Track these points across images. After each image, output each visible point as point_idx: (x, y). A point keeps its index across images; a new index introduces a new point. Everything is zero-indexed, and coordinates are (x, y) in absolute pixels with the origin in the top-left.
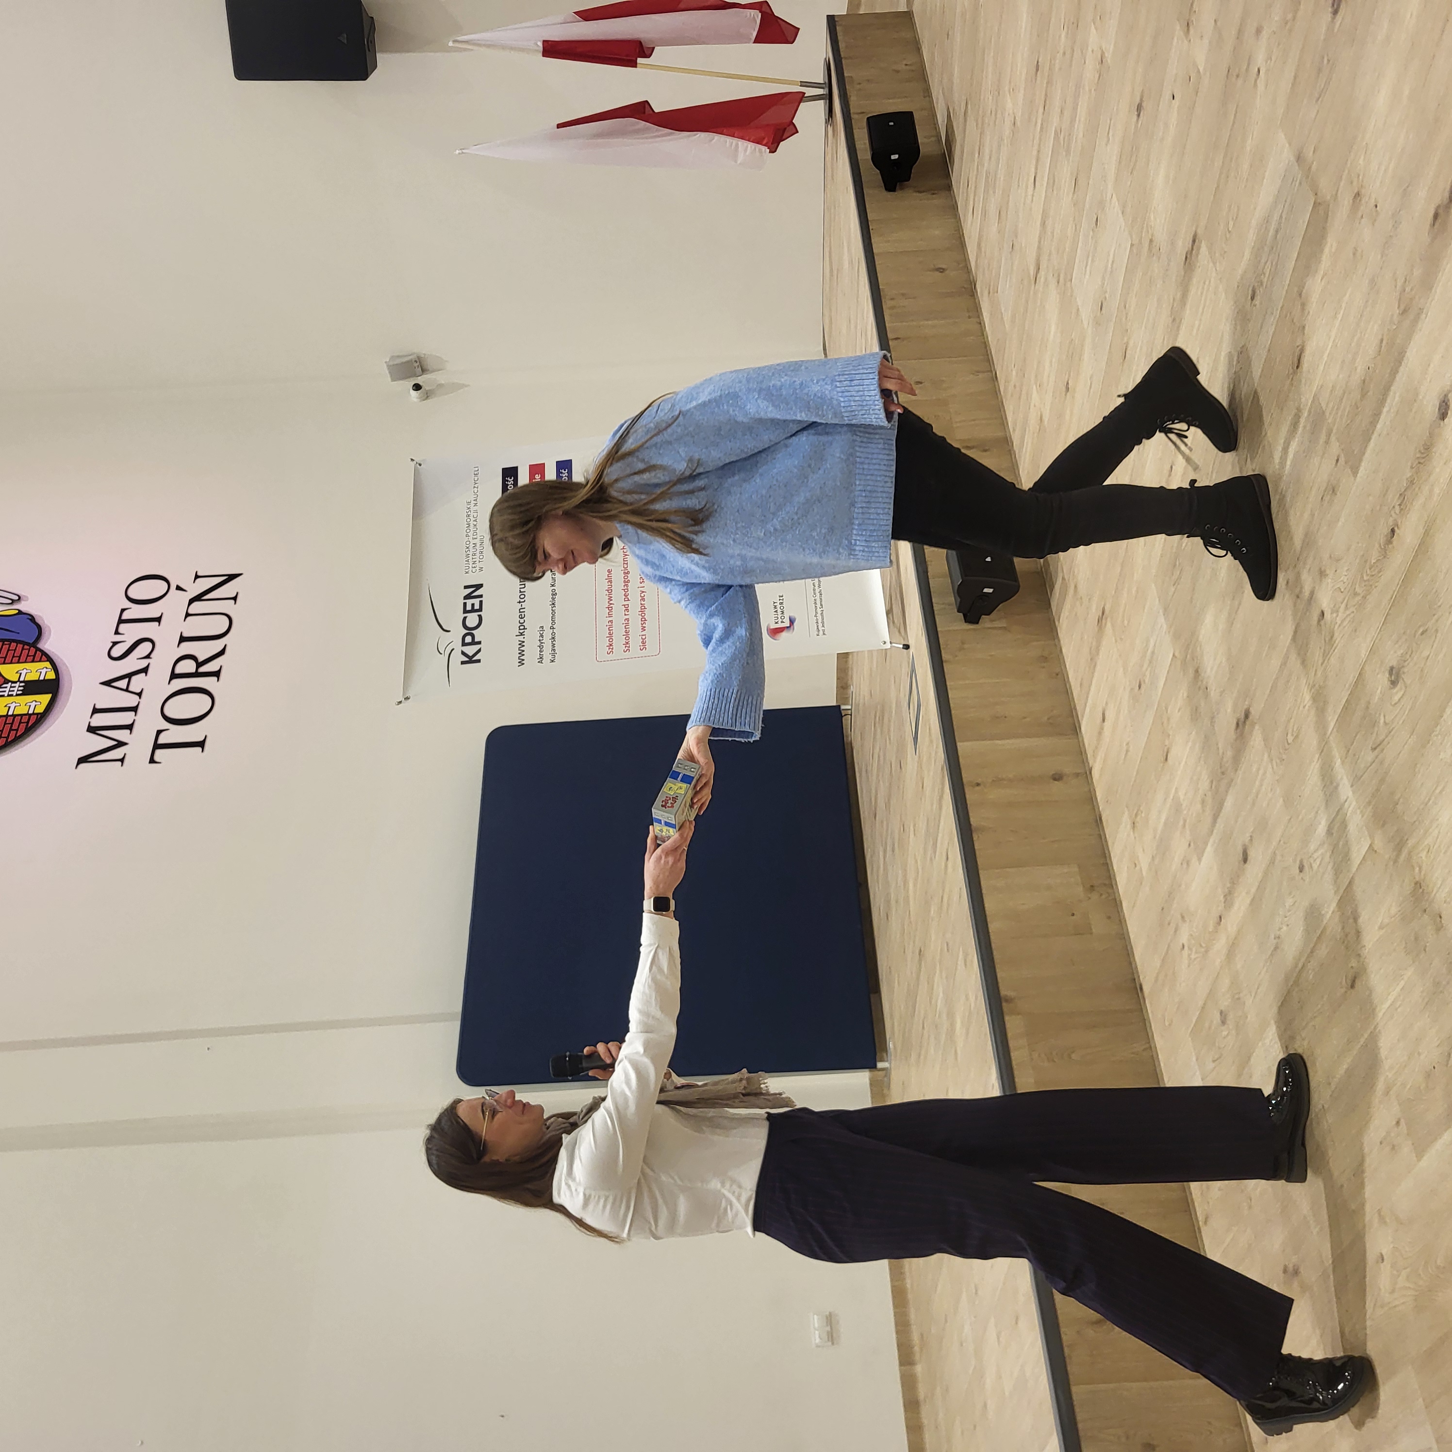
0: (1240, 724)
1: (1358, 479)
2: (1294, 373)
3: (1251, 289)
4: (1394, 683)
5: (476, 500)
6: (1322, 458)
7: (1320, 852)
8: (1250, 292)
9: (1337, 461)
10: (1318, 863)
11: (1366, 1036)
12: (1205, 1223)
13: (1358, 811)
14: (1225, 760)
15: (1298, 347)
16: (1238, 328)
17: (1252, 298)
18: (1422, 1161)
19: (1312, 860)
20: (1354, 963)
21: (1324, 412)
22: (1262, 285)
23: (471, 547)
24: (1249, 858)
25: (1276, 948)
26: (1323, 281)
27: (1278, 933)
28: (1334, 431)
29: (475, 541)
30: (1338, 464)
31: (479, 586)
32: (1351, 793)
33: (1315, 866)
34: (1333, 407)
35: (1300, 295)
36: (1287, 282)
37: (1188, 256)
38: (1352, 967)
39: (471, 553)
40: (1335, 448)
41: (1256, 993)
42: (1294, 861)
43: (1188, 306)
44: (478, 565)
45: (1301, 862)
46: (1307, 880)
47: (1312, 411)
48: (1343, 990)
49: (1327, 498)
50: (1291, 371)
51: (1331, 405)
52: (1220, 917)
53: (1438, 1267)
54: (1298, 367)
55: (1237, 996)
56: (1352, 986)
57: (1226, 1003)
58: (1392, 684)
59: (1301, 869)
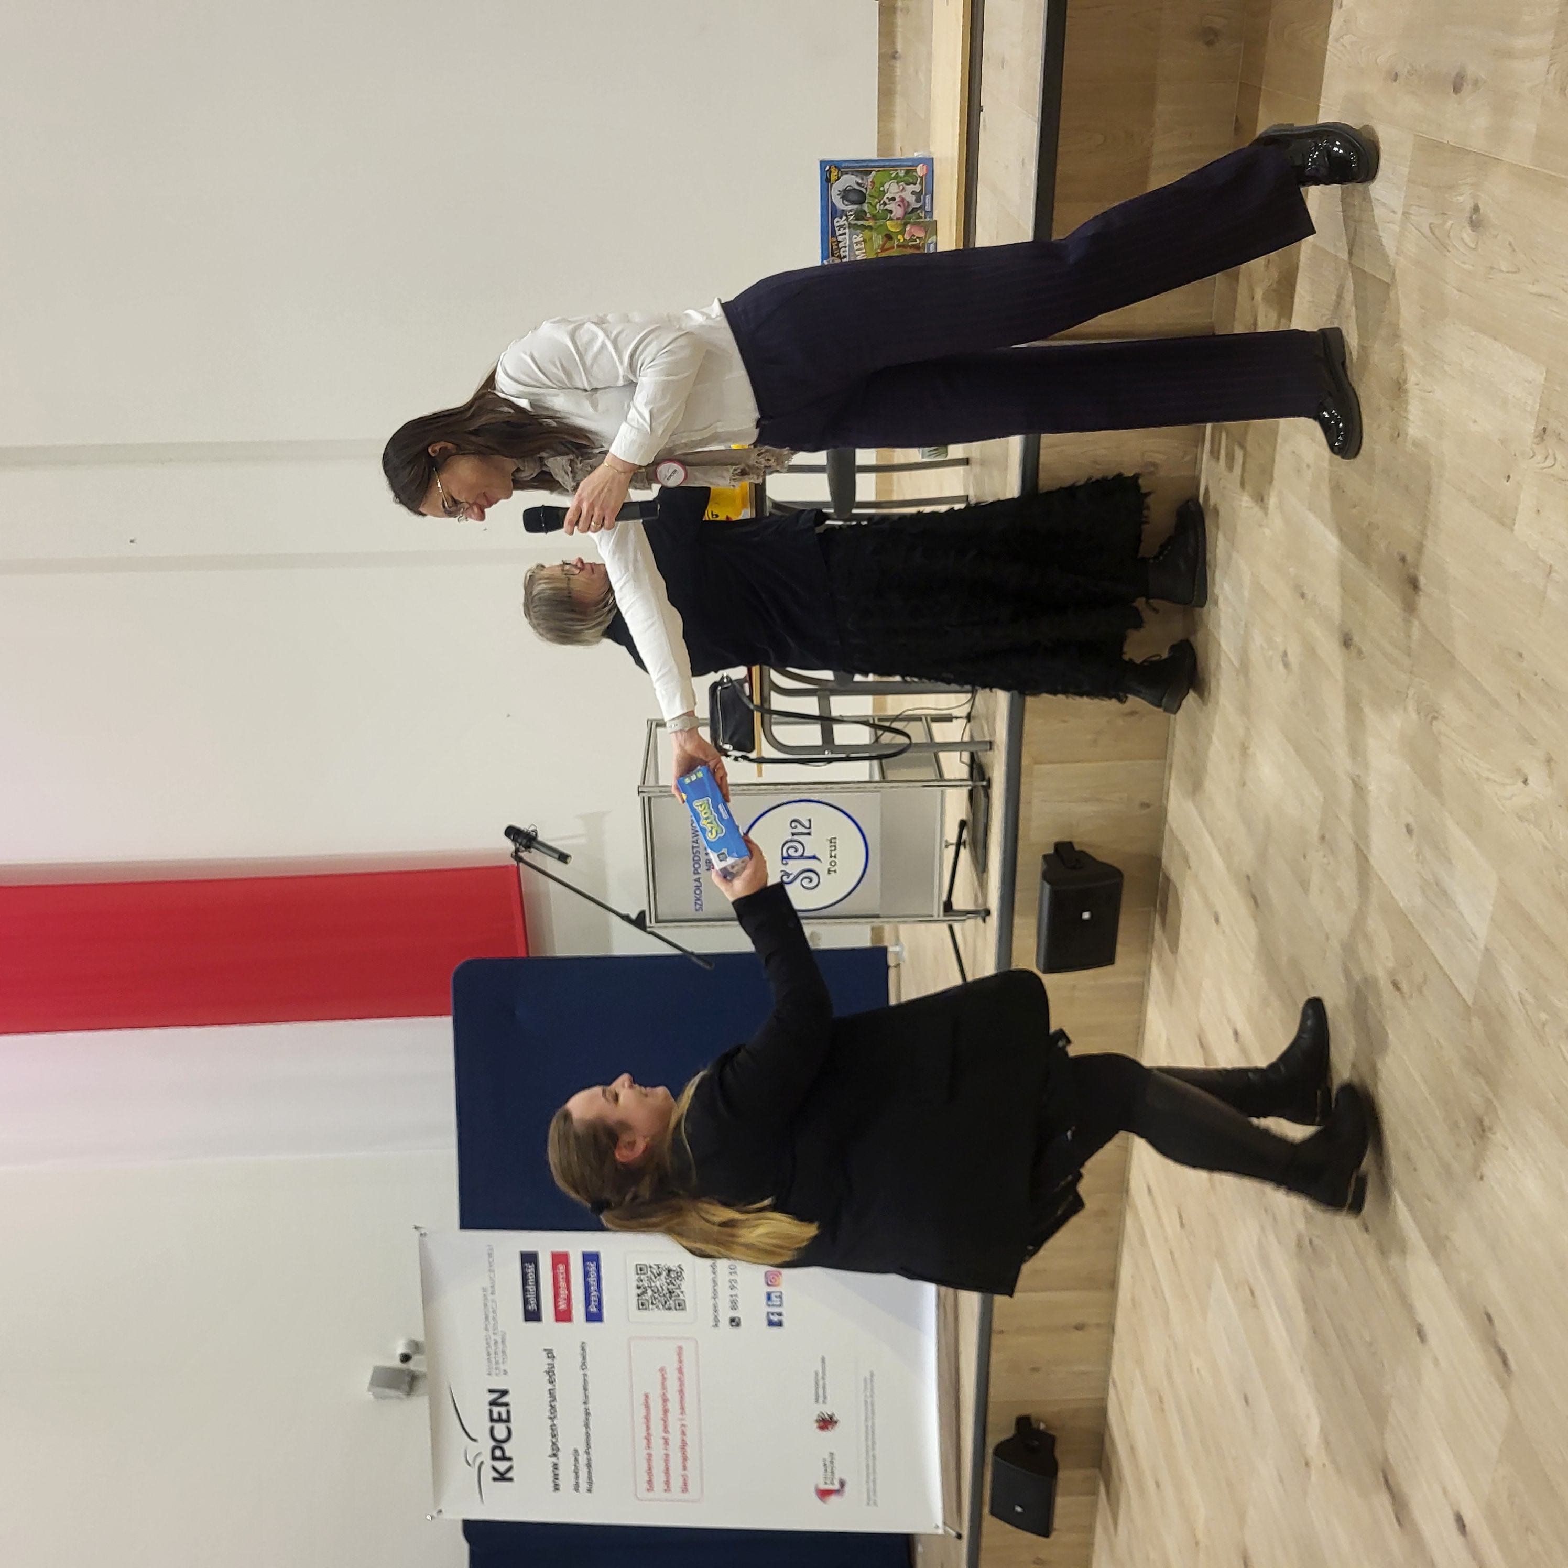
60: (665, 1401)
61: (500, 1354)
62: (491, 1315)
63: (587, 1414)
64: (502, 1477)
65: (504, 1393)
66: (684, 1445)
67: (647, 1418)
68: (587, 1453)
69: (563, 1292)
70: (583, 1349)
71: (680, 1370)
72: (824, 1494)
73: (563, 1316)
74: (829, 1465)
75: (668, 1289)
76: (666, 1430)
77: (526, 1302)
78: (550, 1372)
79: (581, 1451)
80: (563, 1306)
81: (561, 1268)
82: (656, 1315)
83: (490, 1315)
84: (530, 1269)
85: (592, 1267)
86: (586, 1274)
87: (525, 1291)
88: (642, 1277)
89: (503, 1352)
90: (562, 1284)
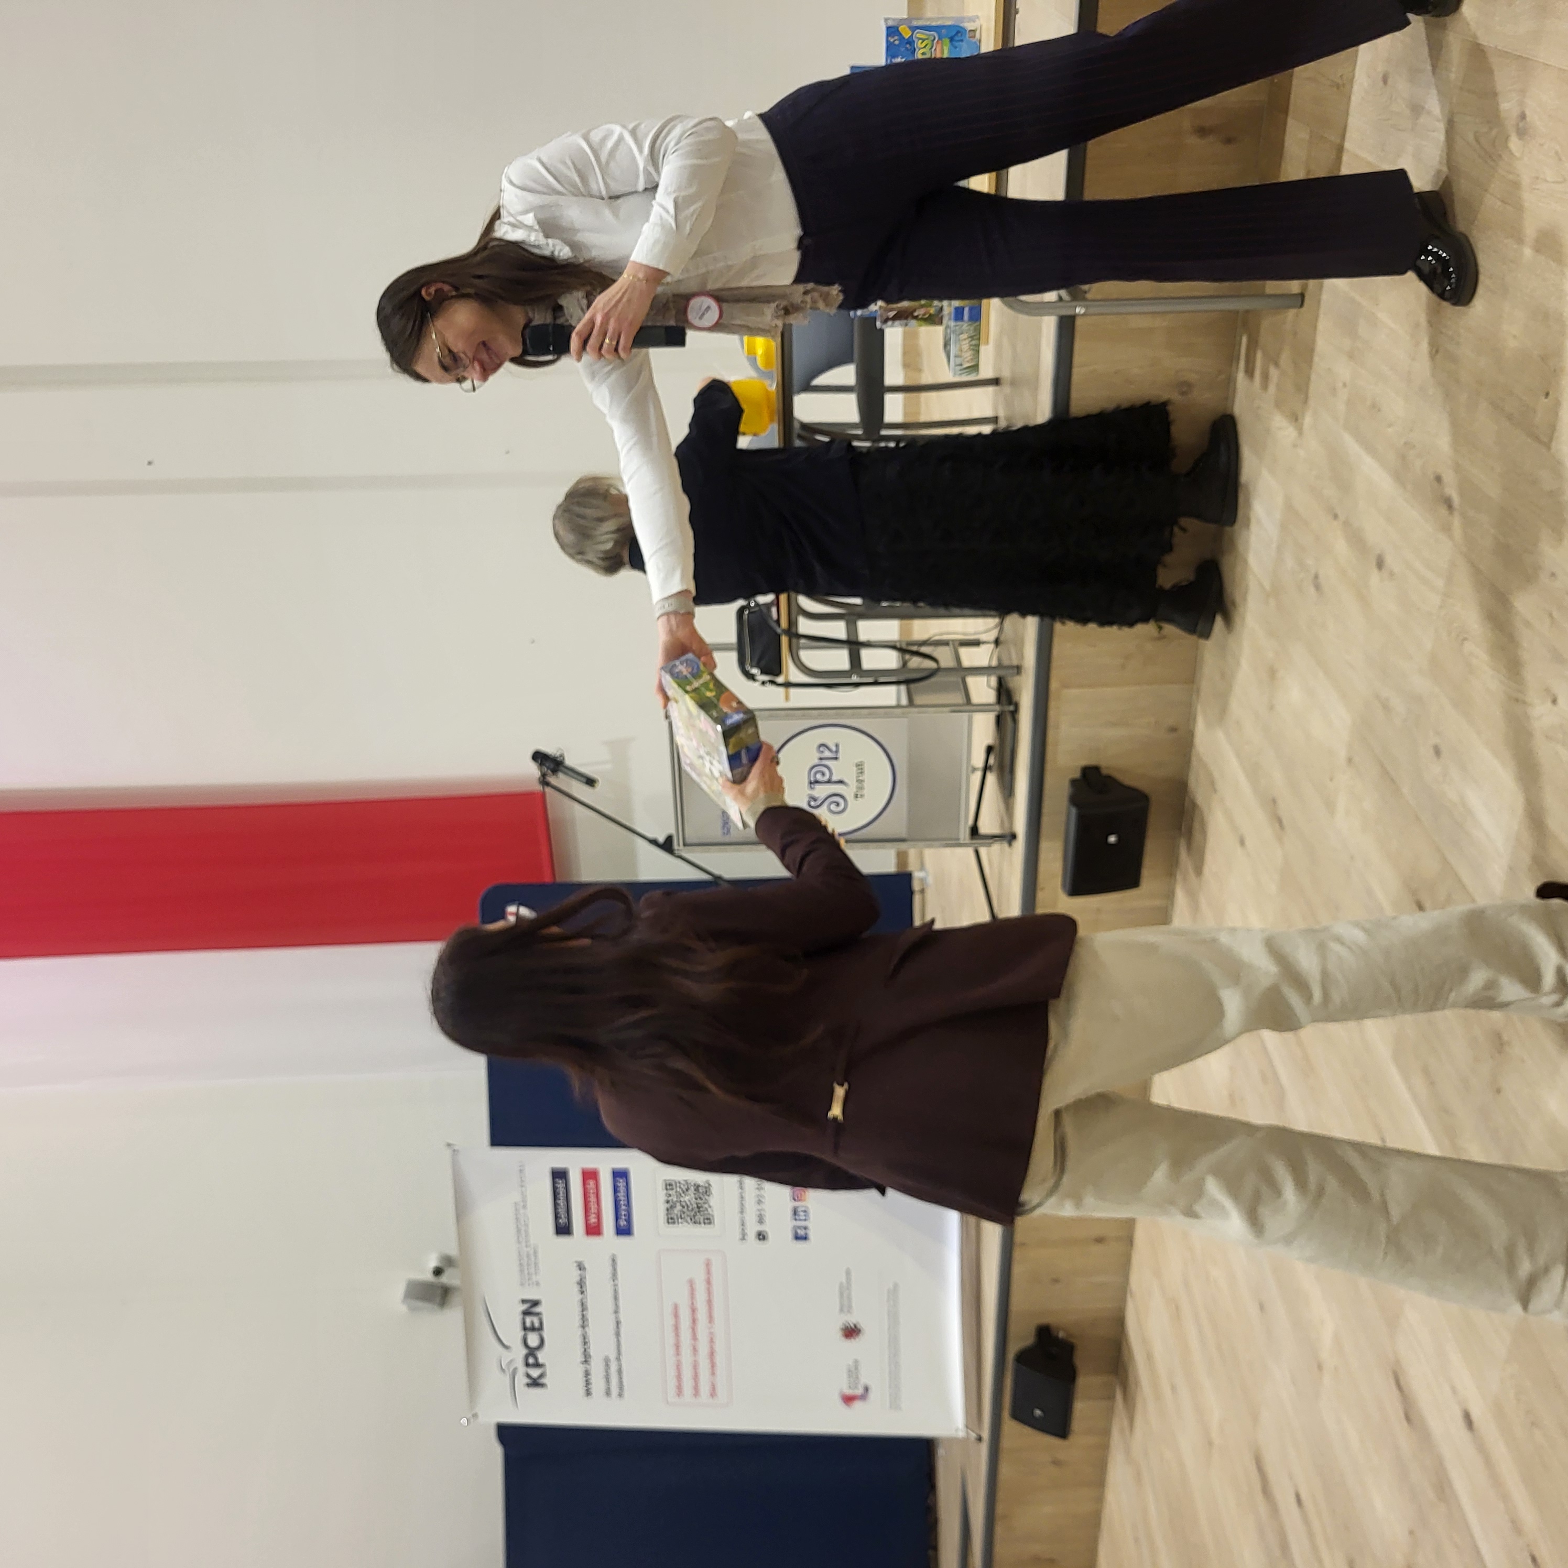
60: (694, 1311)
61: (533, 1266)
62: (523, 1229)
63: (618, 1323)
64: (535, 1383)
65: (536, 1303)
66: (712, 1354)
67: (676, 1328)
68: (618, 1359)
69: (593, 1208)
70: (613, 1260)
71: (709, 1282)
72: (848, 1399)
73: (594, 1230)
74: (853, 1372)
75: (697, 1204)
76: (694, 1337)
77: (557, 1216)
78: (581, 1284)
79: (612, 1357)
80: (593, 1220)
81: (591, 1184)
82: (685, 1229)
83: (521, 1230)
84: (561, 1185)
85: (621, 1184)
86: (616, 1190)
87: (556, 1205)
88: (671, 1192)
89: (536, 1264)
90: (592, 1199)
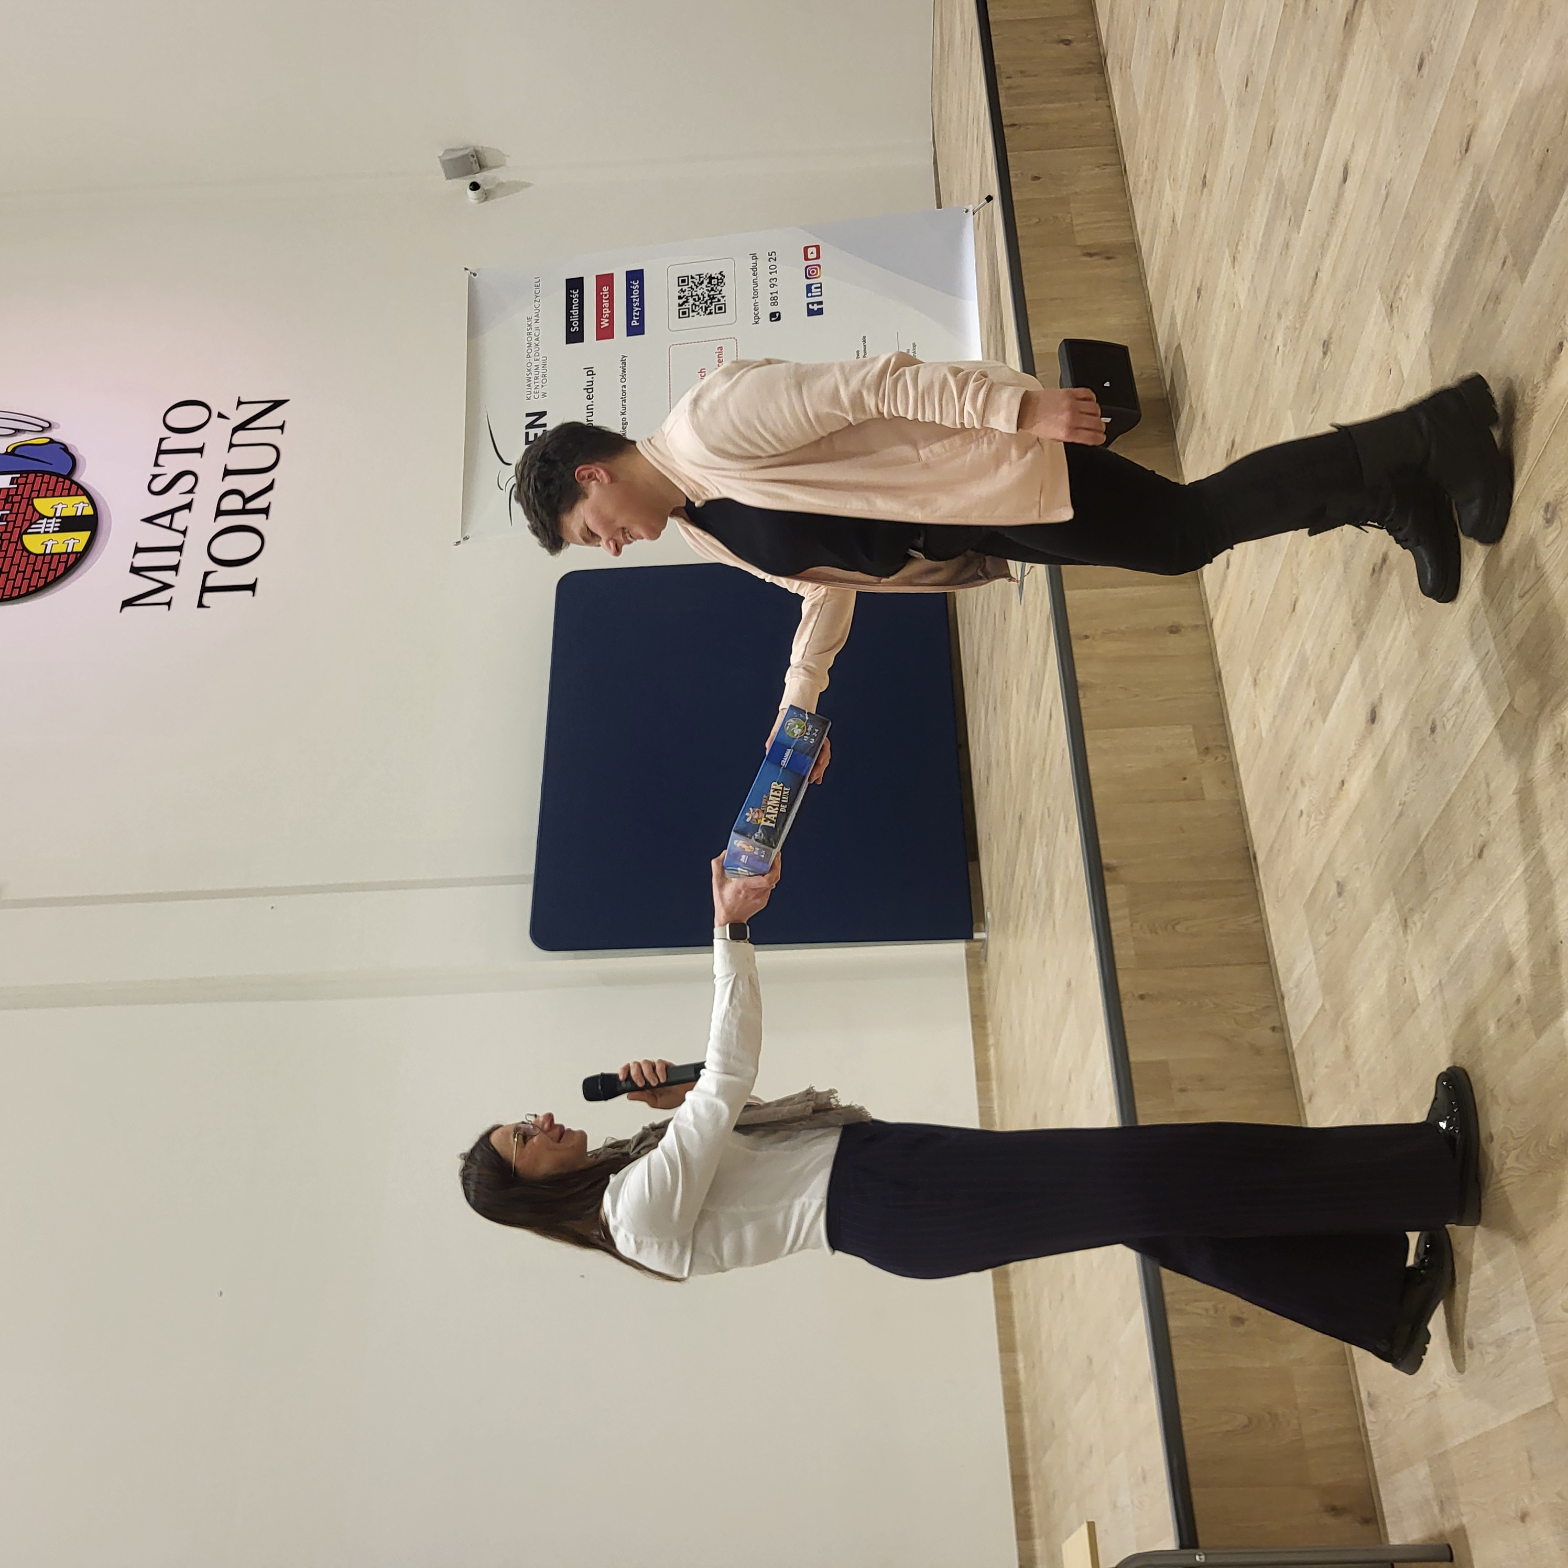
0: (1377, 569)
1: (1526, 284)
2: (1461, 159)
3: (1419, 54)
4: (1549, 522)
5: (537, 316)
6: (1486, 261)
7: (1454, 711)
8: (1418, 61)
9: (1504, 263)
10: (1452, 723)
11: (1491, 908)
12: (1310, 1100)
13: (1500, 666)
14: (1358, 610)
15: (1468, 126)
16: (1402, 105)
17: (1420, 67)
18: (1541, 1039)
19: (1445, 719)
20: (1483, 831)
21: (1493, 207)
22: (1432, 50)
23: (533, 371)
24: (1377, 718)
25: (1400, 815)
26: (1503, 44)
27: (1404, 799)
28: (1503, 227)
29: (537, 363)
30: (1505, 267)
31: (543, 414)
32: (1492, 646)
33: (1448, 727)
34: (1503, 200)
35: (1475, 63)
36: (1461, 46)
37: (1349, 17)
38: (1481, 835)
39: (533, 377)
40: (1502, 247)
41: (1376, 863)
42: (1427, 721)
43: (1345, 79)
44: (542, 390)
45: (1434, 723)
46: (1439, 741)
47: (1480, 204)
48: (1471, 859)
49: (1490, 306)
50: (1459, 155)
51: (1501, 197)
52: (1343, 782)
53: (1548, 1148)
54: (1466, 151)
55: (1355, 866)
56: (1480, 855)
57: (1344, 874)
58: (1547, 522)
59: (1433, 730)
61: (541, 378)
62: (533, 342)
63: (625, 424)
65: (544, 414)
69: (606, 312)
70: (624, 362)
73: (605, 333)
75: (709, 296)
77: (569, 324)
78: (589, 389)
80: (605, 323)
81: (605, 289)
82: (699, 320)
84: (575, 294)
85: (636, 285)
86: (629, 292)
87: (569, 315)
88: (684, 288)
89: (544, 376)
90: (606, 304)
